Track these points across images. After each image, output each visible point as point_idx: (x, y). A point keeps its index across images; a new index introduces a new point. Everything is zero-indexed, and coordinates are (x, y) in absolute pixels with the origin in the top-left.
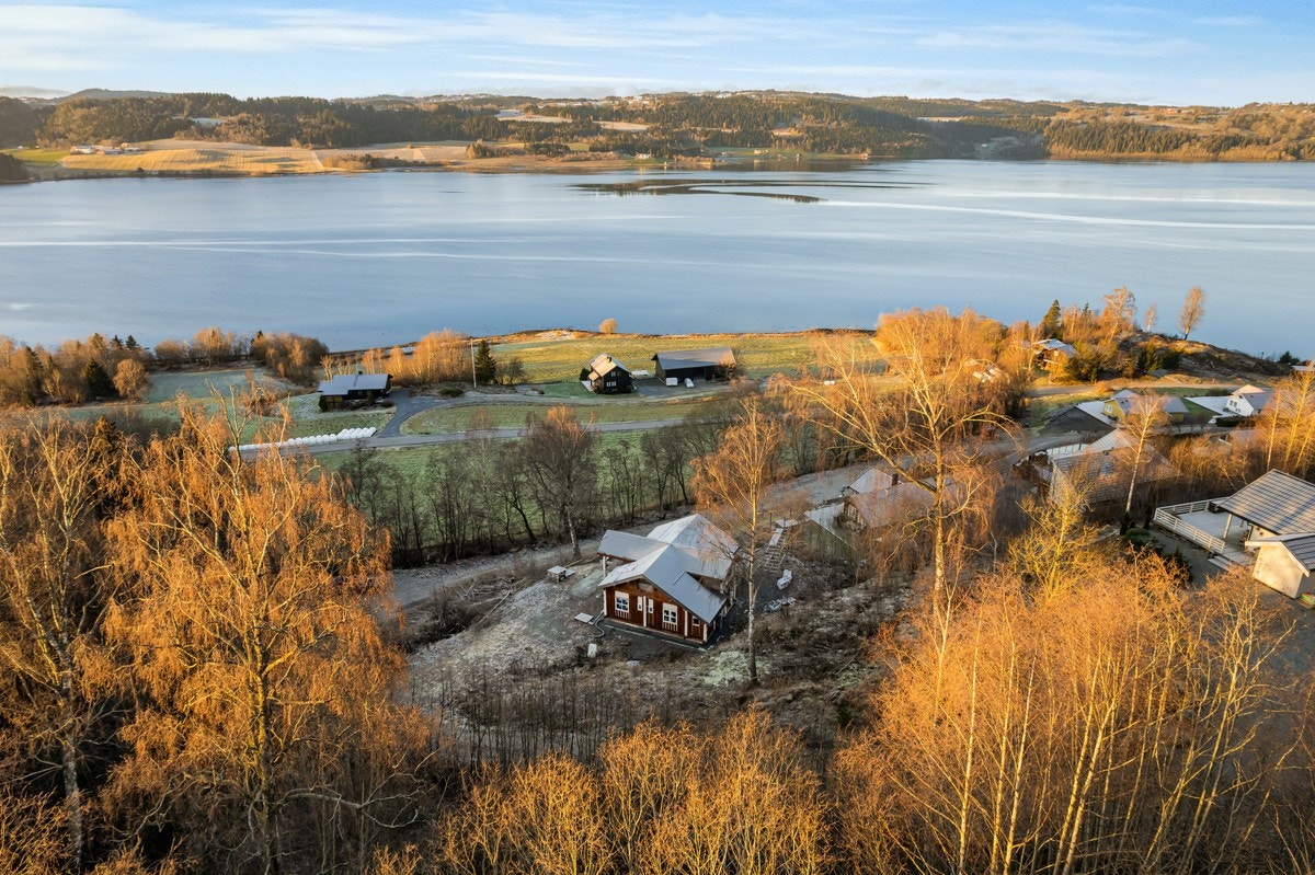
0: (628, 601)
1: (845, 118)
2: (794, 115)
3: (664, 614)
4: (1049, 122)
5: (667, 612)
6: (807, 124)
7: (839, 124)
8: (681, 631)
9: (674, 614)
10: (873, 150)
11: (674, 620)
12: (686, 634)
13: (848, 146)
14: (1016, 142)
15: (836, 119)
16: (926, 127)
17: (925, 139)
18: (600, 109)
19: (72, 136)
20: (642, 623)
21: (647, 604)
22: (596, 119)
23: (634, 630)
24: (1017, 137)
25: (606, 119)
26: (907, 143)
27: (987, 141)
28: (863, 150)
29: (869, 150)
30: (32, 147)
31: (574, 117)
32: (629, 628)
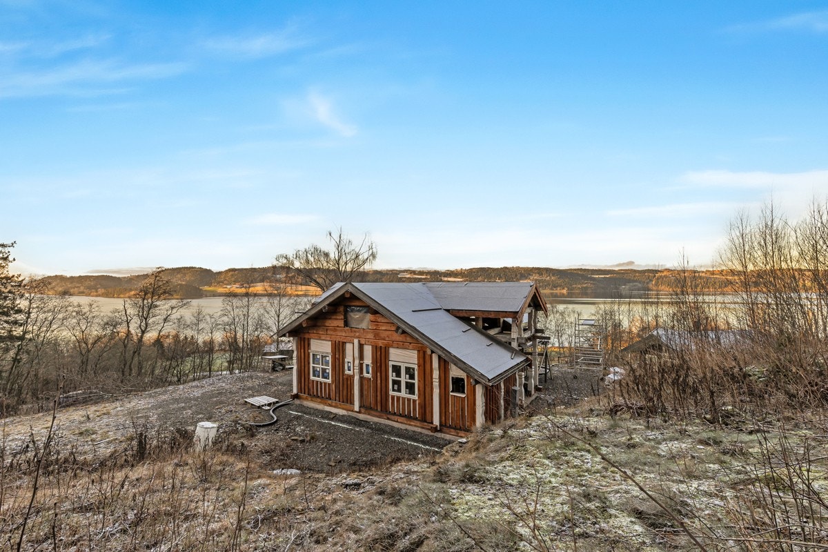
0: (329, 359)
1: (553, 275)
2: (530, 274)
3: (392, 376)
4: (655, 276)
5: (397, 370)
6: (535, 278)
7: (551, 278)
8: (425, 418)
9: (409, 371)
10: (568, 289)
11: (410, 387)
12: (436, 422)
13: (556, 287)
14: (640, 285)
15: (549, 275)
16: (594, 279)
17: (594, 284)
18: (443, 273)
19: (226, 282)
20: (352, 403)
21: (361, 357)
22: (440, 276)
23: (336, 417)
24: (640, 283)
25: (444, 277)
26: (585, 285)
27: (625, 285)
28: (563, 289)
29: (566, 289)
30: (210, 287)
31: (431, 276)
32: (327, 415)
